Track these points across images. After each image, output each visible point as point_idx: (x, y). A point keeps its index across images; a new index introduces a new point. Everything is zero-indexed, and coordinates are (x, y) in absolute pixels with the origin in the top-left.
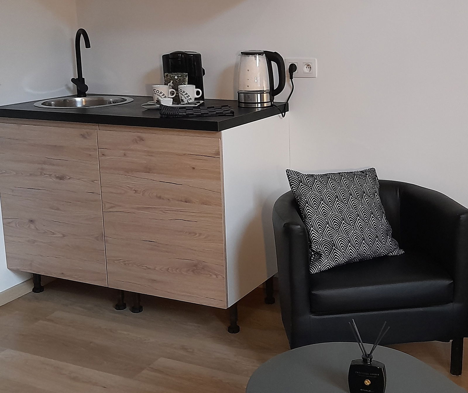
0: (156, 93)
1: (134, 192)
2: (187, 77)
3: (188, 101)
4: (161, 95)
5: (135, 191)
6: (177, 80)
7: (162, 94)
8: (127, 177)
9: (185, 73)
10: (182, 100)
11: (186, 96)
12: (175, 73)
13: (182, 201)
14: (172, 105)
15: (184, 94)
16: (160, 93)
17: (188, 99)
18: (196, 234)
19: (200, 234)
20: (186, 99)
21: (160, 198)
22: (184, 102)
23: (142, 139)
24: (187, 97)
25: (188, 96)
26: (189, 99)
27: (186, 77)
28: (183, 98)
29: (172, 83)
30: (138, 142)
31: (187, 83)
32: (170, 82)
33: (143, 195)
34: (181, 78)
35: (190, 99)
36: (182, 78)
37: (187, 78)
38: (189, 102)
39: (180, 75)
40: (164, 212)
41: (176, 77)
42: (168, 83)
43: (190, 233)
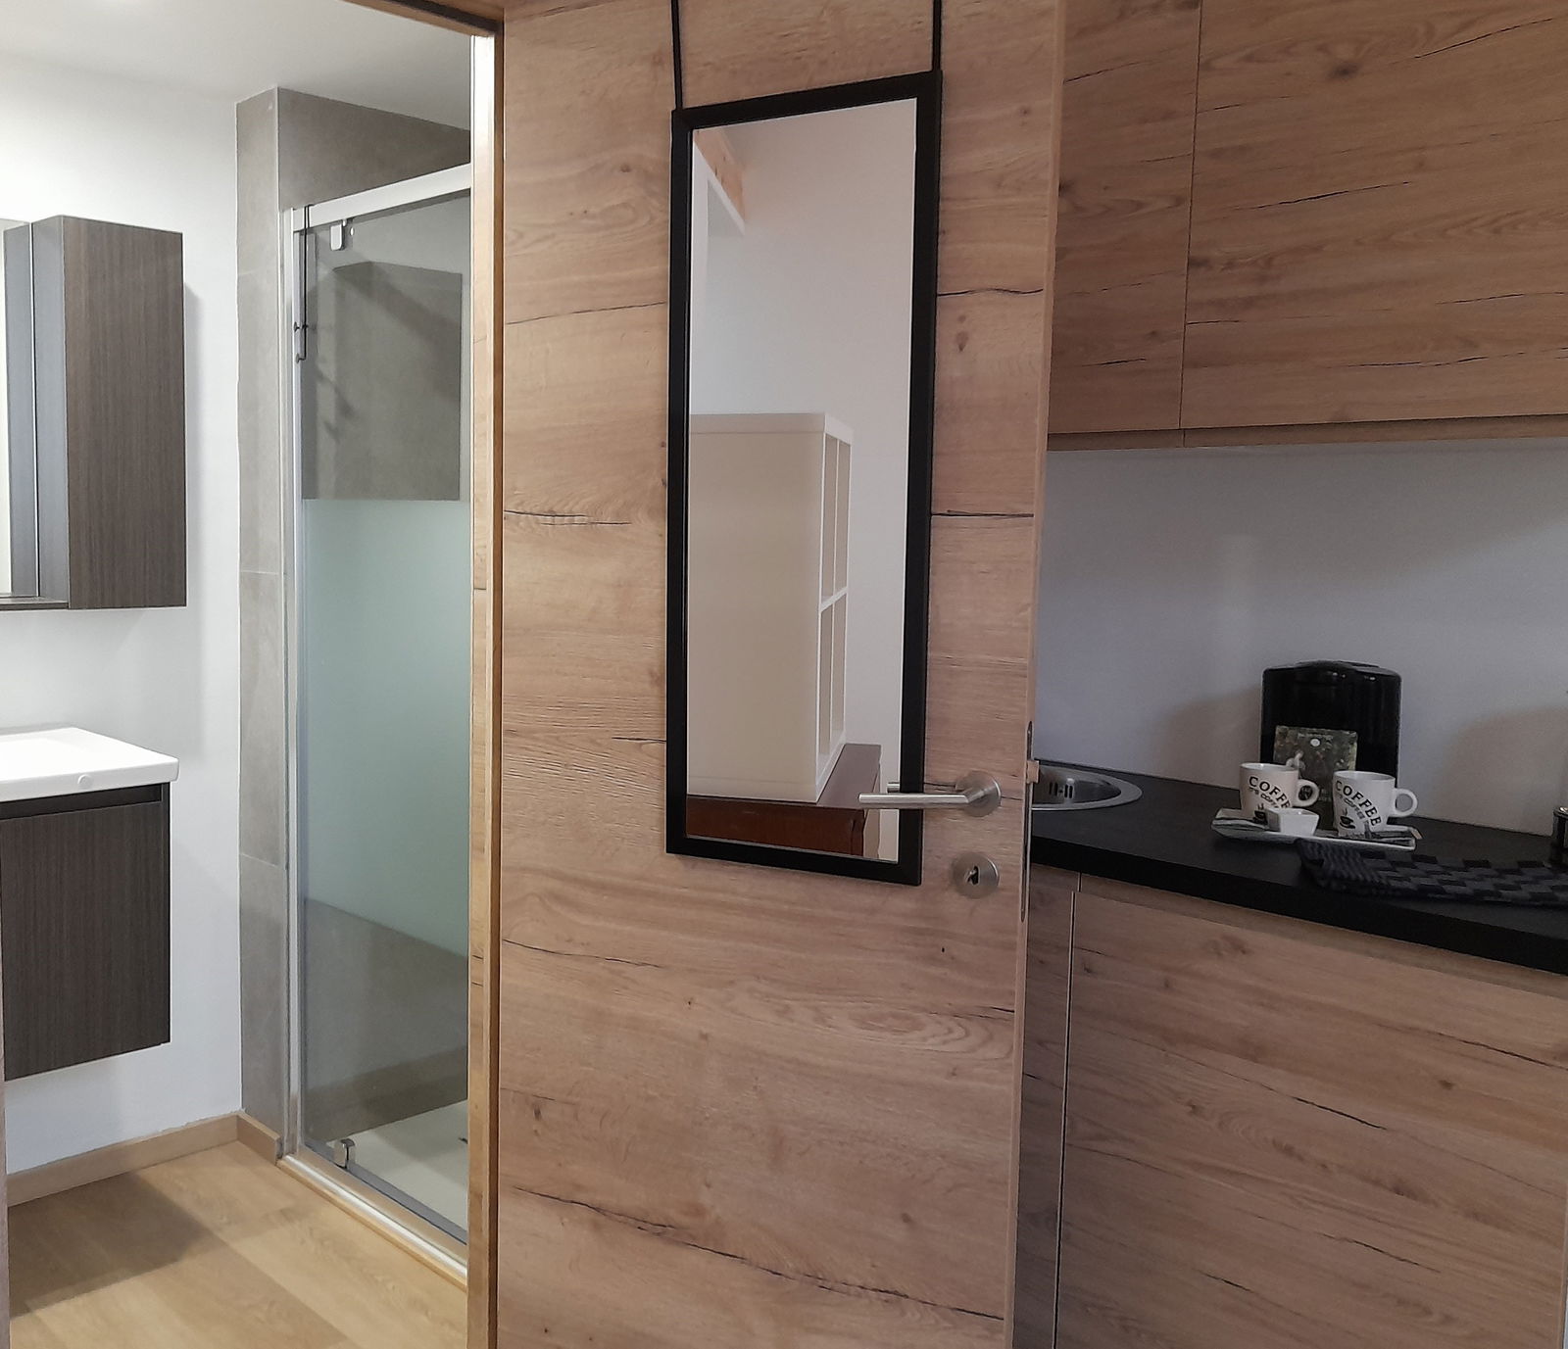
0: (1258, 788)
1: (1191, 1109)
2: (1356, 744)
3: (1367, 827)
4: (1274, 797)
5: (1194, 1107)
6: (1318, 753)
7: (1278, 796)
8: (1167, 1056)
9: (1348, 733)
10: (1347, 822)
11: (1363, 809)
12: (1312, 727)
13: (1377, 1183)
14: (1314, 835)
15: (1356, 802)
16: (1270, 790)
17: (1369, 819)
18: (1427, 1312)
19: (1448, 1319)
20: (1364, 819)
21: (1289, 1151)
22: (1353, 827)
23: (1239, 948)
24: (1367, 812)
25: (1370, 811)
26: (1372, 820)
27: (1352, 744)
28: (1352, 815)
29: (1301, 759)
30: (1224, 953)
31: (1353, 764)
32: (1293, 756)
33: (1220, 1125)
34: (1333, 748)
35: (1375, 820)
36: (1335, 746)
37: (1355, 749)
38: (1372, 828)
39: (1328, 737)
40: (1300, 1203)
41: (1315, 743)
42: (1288, 758)
43: (1401, 1302)
